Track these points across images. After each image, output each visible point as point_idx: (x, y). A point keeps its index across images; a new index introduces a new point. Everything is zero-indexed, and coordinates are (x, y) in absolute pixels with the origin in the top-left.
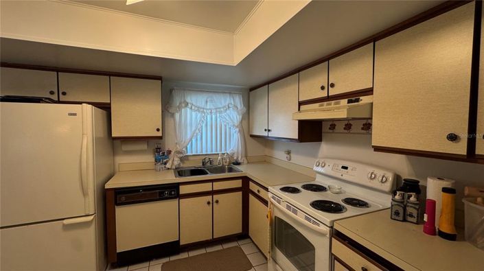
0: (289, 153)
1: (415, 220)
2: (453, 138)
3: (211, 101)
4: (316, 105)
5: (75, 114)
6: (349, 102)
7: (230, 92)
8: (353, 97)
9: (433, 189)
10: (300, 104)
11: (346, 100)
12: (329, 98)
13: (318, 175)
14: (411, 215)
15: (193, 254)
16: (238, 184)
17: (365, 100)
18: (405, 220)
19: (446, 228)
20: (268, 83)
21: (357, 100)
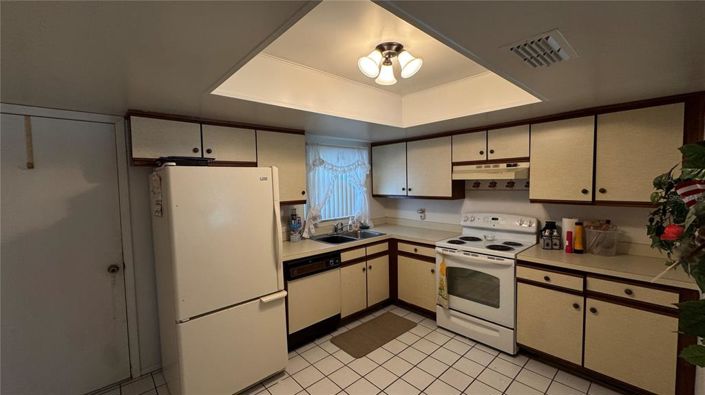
0: (423, 211)
1: (557, 247)
2: (585, 192)
3: (343, 158)
4: (474, 167)
5: (266, 179)
6: (508, 166)
7: (357, 146)
8: (512, 162)
9: (567, 225)
10: (454, 164)
11: (505, 165)
12: (487, 162)
13: (464, 229)
14: (556, 245)
15: (351, 326)
16: (385, 247)
17: (523, 165)
18: (552, 249)
19: (578, 247)
20: (406, 140)
21: (515, 165)
